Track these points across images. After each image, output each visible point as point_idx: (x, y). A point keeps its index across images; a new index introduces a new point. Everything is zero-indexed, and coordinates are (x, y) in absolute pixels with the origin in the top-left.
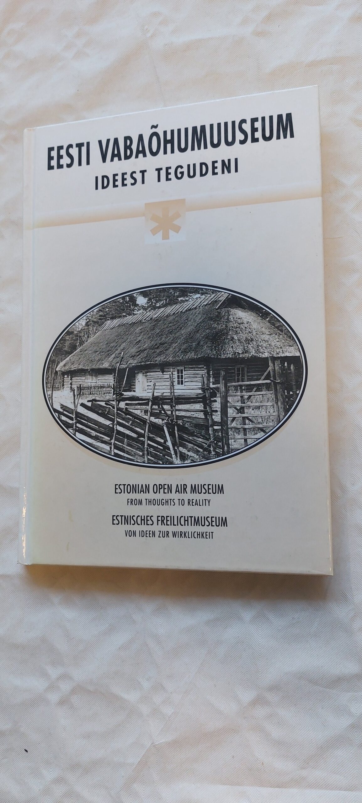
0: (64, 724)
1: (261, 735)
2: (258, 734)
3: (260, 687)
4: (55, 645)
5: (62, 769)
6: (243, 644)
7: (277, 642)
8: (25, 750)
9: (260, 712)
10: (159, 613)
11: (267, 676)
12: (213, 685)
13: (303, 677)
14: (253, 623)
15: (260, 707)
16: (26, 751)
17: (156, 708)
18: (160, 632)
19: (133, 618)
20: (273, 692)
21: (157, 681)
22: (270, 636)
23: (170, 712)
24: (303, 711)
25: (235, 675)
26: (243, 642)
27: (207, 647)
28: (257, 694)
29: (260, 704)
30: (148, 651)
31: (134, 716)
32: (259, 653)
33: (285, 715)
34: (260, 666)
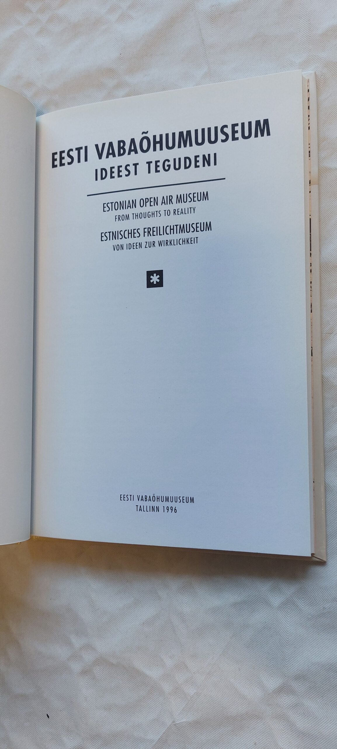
0: (86, 694)
1: (285, 724)
2: (282, 723)
3: (286, 675)
4: (80, 614)
5: (82, 738)
6: (270, 630)
7: (306, 630)
8: (47, 715)
9: (286, 700)
10: (185, 590)
11: (294, 665)
12: (238, 669)
13: (332, 668)
14: (281, 610)
15: (285, 696)
16: (48, 717)
17: (177, 687)
18: (185, 610)
19: (158, 594)
20: (299, 682)
21: (180, 660)
22: (299, 624)
23: (192, 692)
24: (331, 704)
25: (260, 660)
26: (270, 628)
27: (232, 629)
28: (283, 682)
29: (285, 693)
30: (172, 629)
31: (155, 693)
32: (287, 641)
33: (311, 707)
34: (287, 654)
